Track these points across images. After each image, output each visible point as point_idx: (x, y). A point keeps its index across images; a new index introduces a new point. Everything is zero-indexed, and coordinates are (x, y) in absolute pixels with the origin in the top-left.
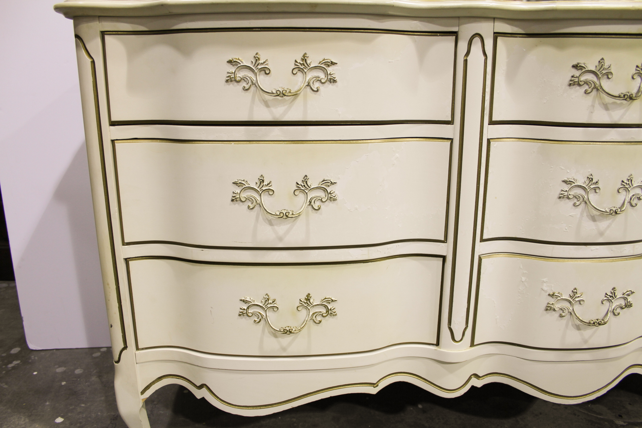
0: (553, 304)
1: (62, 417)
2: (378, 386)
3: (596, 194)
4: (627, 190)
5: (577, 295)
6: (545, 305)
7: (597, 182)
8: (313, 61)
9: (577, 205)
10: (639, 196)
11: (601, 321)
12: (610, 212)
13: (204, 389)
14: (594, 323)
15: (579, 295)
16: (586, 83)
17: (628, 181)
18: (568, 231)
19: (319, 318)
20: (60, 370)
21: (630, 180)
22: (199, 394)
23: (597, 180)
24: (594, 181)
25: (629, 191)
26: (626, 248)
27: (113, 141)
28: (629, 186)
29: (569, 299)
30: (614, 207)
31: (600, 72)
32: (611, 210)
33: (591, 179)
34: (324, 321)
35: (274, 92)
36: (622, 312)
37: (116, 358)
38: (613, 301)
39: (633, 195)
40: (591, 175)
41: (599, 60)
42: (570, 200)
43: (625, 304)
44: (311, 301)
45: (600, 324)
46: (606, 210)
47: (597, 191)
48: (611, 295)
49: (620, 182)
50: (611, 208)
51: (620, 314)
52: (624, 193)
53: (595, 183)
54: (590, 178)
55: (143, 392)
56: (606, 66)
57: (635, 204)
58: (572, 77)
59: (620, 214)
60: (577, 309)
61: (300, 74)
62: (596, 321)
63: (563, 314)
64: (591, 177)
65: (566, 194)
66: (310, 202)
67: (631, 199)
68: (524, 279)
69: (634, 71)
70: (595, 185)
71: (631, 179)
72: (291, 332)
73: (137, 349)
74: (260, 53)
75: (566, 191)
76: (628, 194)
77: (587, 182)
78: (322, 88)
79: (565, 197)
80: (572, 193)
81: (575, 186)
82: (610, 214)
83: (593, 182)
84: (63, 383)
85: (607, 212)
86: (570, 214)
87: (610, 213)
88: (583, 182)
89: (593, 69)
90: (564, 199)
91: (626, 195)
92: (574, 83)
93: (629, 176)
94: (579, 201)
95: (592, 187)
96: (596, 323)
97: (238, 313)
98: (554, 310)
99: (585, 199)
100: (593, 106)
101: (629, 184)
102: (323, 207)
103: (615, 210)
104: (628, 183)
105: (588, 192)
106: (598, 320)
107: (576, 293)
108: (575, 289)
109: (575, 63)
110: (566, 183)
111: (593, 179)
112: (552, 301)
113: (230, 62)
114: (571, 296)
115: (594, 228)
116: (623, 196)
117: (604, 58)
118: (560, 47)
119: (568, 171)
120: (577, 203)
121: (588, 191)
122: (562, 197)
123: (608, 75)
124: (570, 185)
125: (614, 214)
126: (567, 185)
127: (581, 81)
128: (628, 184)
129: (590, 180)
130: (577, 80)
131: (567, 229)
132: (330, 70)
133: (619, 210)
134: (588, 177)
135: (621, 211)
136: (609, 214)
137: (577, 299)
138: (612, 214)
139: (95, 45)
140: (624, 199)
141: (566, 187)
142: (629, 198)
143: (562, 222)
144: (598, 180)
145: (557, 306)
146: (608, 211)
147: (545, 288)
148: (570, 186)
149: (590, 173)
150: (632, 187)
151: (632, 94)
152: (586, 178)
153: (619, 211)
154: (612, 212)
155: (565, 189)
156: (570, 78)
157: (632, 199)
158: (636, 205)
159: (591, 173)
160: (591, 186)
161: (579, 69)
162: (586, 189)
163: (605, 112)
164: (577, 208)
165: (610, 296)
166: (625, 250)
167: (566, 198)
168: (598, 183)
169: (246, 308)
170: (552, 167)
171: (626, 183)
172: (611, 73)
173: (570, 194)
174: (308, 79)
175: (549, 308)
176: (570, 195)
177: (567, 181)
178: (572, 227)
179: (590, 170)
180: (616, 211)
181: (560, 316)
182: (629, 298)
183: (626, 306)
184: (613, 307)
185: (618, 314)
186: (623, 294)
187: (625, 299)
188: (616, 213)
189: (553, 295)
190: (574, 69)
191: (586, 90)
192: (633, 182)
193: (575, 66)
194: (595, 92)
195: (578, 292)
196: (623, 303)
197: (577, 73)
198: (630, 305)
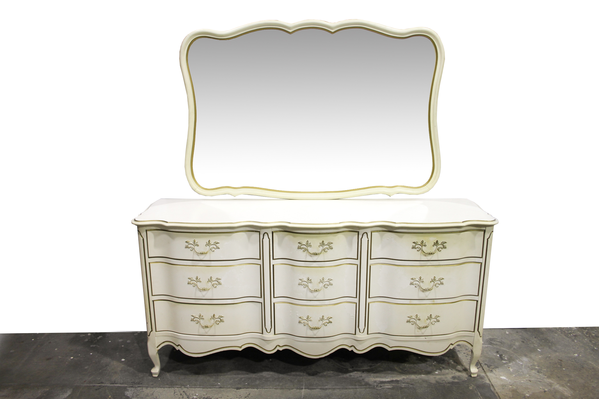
1: (124, 359)
2: (241, 348)
3: (311, 284)
6: (299, 321)
8: (212, 242)
10: (328, 285)
13: (179, 346)
14: (314, 328)
16: (303, 248)
18: (303, 296)
19: (218, 323)
20: (120, 340)
22: (178, 348)
24: (310, 280)
25: (323, 283)
27: (149, 263)
29: (306, 319)
31: (307, 245)
34: (220, 323)
35: (199, 253)
37: (149, 334)
38: (323, 321)
39: (325, 284)
42: (302, 286)
44: (215, 316)
45: (317, 329)
49: (320, 280)
55: (157, 347)
56: (309, 243)
60: (310, 323)
61: (208, 246)
63: (305, 325)
65: (300, 283)
66: (213, 285)
68: (291, 311)
69: (319, 244)
72: (208, 327)
73: (156, 331)
74: (195, 240)
77: (307, 280)
78: (215, 250)
79: (300, 285)
80: (302, 283)
84: (123, 346)
86: (303, 290)
89: (305, 244)
92: (299, 248)
93: (323, 278)
95: (309, 281)
97: (190, 320)
98: (301, 323)
99: (307, 286)
100: (306, 255)
102: (217, 286)
109: (299, 242)
112: (300, 320)
113: (186, 242)
116: (321, 285)
117: (308, 241)
118: (294, 236)
119: (300, 276)
121: (308, 283)
123: (310, 246)
127: (301, 248)
132: (217, 245)
137: (309, 319)
139: (144, 234)
141: (300, 281)
143: (301, 293)
145: (302, 322)
146: (314, 290)
147: (298, 315)
148: (302, 281)
152: (307, 278)
156: (298, 246)
157: (325, 286)
163: (311, 257)
169: (193, 318)
170: (296, 275)
171: (322, 280)
172: (311, 246)
174: (210, 248)
175: (300, 322)
177: (300, 279)
179: (308, 276)
181: (304, 325)
182: (330, 320)
183: (329, 322)
184: (324, 323)
185: (327, 325)
186: (327, 318)
187: (329, 320)
188: (317, 291)
189: (300, 318)
190: (299, 244)
191: (303, 251)
192: (324, 280)
193: (299, 243)
194: (306, 251)
195: (309, 317)
196: (328, 321)
197: (300, 245)
198: (331, 322)
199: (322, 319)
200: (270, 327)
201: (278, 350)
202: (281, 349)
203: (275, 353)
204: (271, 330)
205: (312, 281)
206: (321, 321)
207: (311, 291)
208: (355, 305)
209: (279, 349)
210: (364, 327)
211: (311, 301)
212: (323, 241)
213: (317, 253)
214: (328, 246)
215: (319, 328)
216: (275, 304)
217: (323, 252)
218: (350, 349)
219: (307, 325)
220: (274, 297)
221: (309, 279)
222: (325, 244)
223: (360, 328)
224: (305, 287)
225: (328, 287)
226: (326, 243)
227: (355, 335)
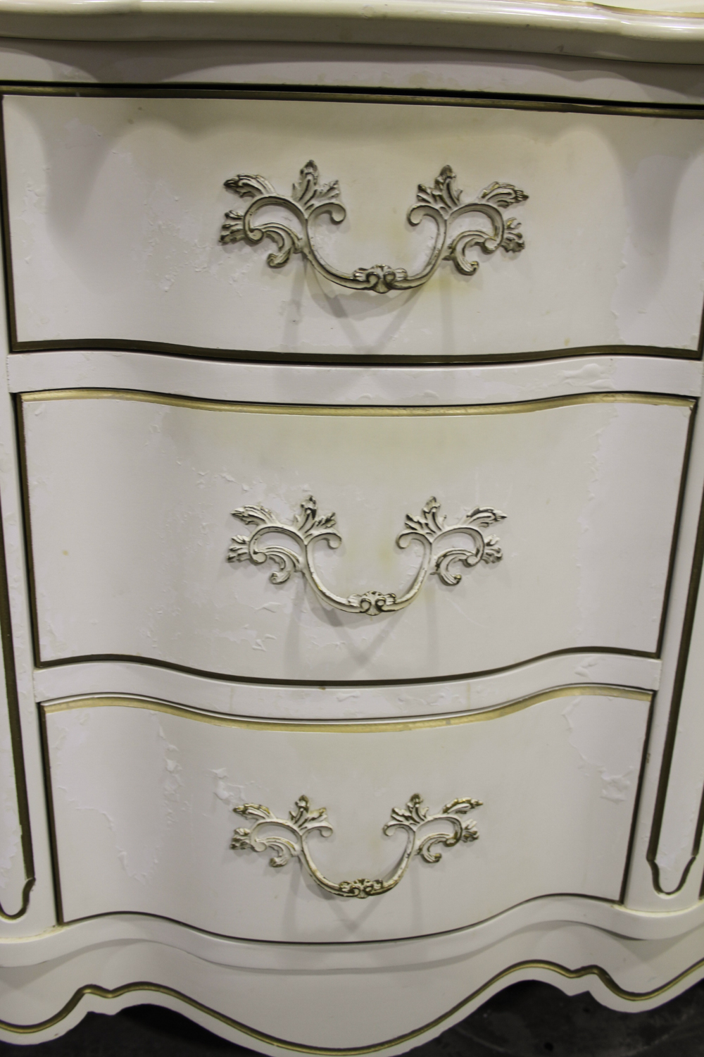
0: (246, 834)
3: (331, 551)
4: (425, 542)
5: (310, 816)
6: (230, 835)
7: (328, 520)
9: (279, 581)
10: (464, 557)
11: (372, 886)
12: (361, 607)
14: (351, 891)
15: (315, 815)
16: (269, 234)
17: (426, 518)
18: (264, 649)
21: (428, 513)
23: (330, 515)
24: (321, 516)
25: (431, 544)
26: (443, 694)
28: (429, 531)
29: (290, 824)
30: (374, 593)
31: (306, 203)
32: (362, 601)
33: (309, 512)
36: (447, 854)
38: (414, 828)
39: (445, 556)
40: (311, 499)
41: (302, 166)
42: (260, 566)
43: (456, 834)
45: (369, 894)
46: (349, 602)
47: (333, 544)
48: (407, 814)
49: (403, 519)
50: (364, 597)
51: (441, 860)
52: (416, 548)
53: (323, 522)
54: (306, 509)
56: (322, 186)
57: (455, 578)
58: (227, 216)
59: (394, 611)
60: (313, 847)
62: (359, 885)
63: (278, 860)
64: (311, 505)
65: (244, 549)
67: (438, 566)
68: (171, 765)
69: (412, 199)
70: (324, 526)
71: (434, 510)
75: (244, 543)
76: (428, 551)
77: (301, 519)
79: (242, 559)
80: (261, 547)
81: (267, 530)
82: (361, 612)
83: (317, 519)
85: (352, 606)
86: (266, 605)
87: (362, 610)
88: (291, 517)
89: (287, 194)
90: (243, 563)
91: (425, 554)
92: (234, 234)
93: (428, 504)
94: (282, 569)
95: (315, 532)
96: (357, 892)
98: (253, 848)
99: (299, 566)
100: (297, 304)
101: (427, 524)
103: (377, 601)
104: (423, 521)
105: (306, 546)
106: (362, 882)
107: (306, 809)
108: (303, 798)
109: (231, 175)
110: (242, 520)
111: (319, 512)
112: (245, 826)
114: (293, 817)
115: (338, 643)
116: (415, 559)
117: (317, 163)
118: (189, 127)
119: (246, 488)
120: (278, 574)
121: (306, 543)
122: (234, 560)
123: (332, 212)
124: (255, 526)
125: (373, 611)
126: (247, 526)
127: (252, 231)
128: (424, 526)
129: (308, 515)
130: (240, 227)
131: (261, 643)
133: (389, 601)
134: (302, 506)
135: (395, 603)
136: (358, 611)
137: (310, 825)
138: (369, 612)
140: (418, 566)
141: (245, 533)
142: (433, 563)
143: (246, 626)
144: (334, 515)
145: (259, 840)
146: (355, 603)
147: (225, 794)
148: (254, 529)
149: (307, 496)
150: (439, 533)
151: (394, 274)
152: (299, 507)
153: (388, 603)
154: (366, 606)
155: (240, 538)
156: (222, 221)
157: (443, 566)
158: (458, 582)
159: (310, 494)
160: (311, 532)
161: (245, 193)
162: (298, 539)
163: (334, 321)
164: (281, 589)
165: (407, 818)
166: (442, 697)
167: (248, 561)
168: (332, 523)
170: (203, 474)
171: (419, 523)
172: (341, 209)
173: (257, 550)
175: (238, 844)
176: (255, 553)
177: (244, 516)
178: (273, 639)
179: (306, 487)
180: (380, 603)
181: (272, 863)
182: (466, 821)
183: (457, 838)
184: (418, 843)
185: (438, 859)
186: (446, 810)
187: (455, 822)
188: (379, 609)
189: (244, 812)
190: (230, 197)
191: (270, 257)
192: (440, 520)
193: (232, 186)
194: (295, 263)
195: (311, 806)
196: (449, 832)
197: (240, 206)
198: (472, 837)
199: (411, 816)
200: (23, 881)
201: (91, 1017)
202: (111, 1007)
203: (71, 1033)
204: (32, 894)
205: (340, 528)
206: (402, 836)
207: (334, 613)
208: (645, 705)
209: (98, 1010)
210: (689, 857)
211: (329, 690)
212: (446, 172)
213: (399, 276)
214: (481, 224)
215: (386, 885)
216: (50, 716)
217: (444, 271)
218: (571, 987)
219: (293, 866)
220: (38, 663)
221: (314, 512)
222: (466, 200)
223: (659, 860)
224: (281, 576)
225: (468, 577)
226: (469, 189)
227: (617, 908)
